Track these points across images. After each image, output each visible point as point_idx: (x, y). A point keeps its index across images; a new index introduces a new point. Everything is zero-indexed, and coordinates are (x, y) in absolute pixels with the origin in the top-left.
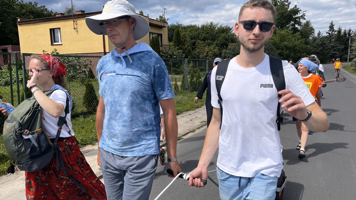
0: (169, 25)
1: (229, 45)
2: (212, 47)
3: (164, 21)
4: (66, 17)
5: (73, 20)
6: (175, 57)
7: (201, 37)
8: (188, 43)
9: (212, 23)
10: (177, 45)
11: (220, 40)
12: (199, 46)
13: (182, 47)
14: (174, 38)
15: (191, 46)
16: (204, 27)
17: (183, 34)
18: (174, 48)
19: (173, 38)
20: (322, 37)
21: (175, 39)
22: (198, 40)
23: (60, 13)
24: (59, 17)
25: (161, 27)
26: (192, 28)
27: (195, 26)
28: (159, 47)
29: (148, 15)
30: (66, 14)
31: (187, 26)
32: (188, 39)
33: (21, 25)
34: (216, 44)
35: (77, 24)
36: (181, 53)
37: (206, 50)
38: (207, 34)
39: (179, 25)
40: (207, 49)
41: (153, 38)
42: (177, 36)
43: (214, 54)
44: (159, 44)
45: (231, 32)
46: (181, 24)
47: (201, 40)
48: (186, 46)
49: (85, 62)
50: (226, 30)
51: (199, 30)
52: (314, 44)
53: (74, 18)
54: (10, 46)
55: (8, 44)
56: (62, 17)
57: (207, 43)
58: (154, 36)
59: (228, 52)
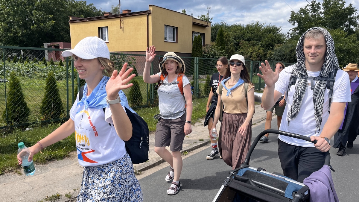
0: (213, 25)
1: (275, 46)
2: (256, 48)
3: (207, 20)
4: (114, 16)
5: (119, 19)
6: (218, 57)
7: (246, 37)
8: (232, 43)
9: (257, 23)
10: (220, 45)
11: (266, 40)
12: (243, 46)
13: (224, 47)
15: (234, 46)
16: (249, 26)
17: (226, 34)
18: (217, 48)
19: (216, 38)
21: (218, 38)
22: (242, 40)
23: (108, 12)
24: (107, 17)
25: (204, 27)
26: (237, 28)
27: (240, 26)
28: (201, 47)
29: (192, 14)
30: (113, 14)
31: (232, 26)
32: (231, 39)
33: (72, 24)
34: (261, 45)
35: (123, 23)
36: (224, 53)
37: (250, 50)
38: (252, 33)
39: (223, 24)
41: (196, 37)
42: (220, 36)
43: (258, 55)
44: (202, 44)
45: (278, 32)
46: (225, 24)
47: (245, 41)
48: (229, 47)
49: (130, 60)
50: (272, 30)
51: (244, 30)
53: (121, 17)
54: (62, 43)
55: (60, 41)
56: (110, 16)
57: (251, 43)
58: (197, 35)
59: (273, 53)
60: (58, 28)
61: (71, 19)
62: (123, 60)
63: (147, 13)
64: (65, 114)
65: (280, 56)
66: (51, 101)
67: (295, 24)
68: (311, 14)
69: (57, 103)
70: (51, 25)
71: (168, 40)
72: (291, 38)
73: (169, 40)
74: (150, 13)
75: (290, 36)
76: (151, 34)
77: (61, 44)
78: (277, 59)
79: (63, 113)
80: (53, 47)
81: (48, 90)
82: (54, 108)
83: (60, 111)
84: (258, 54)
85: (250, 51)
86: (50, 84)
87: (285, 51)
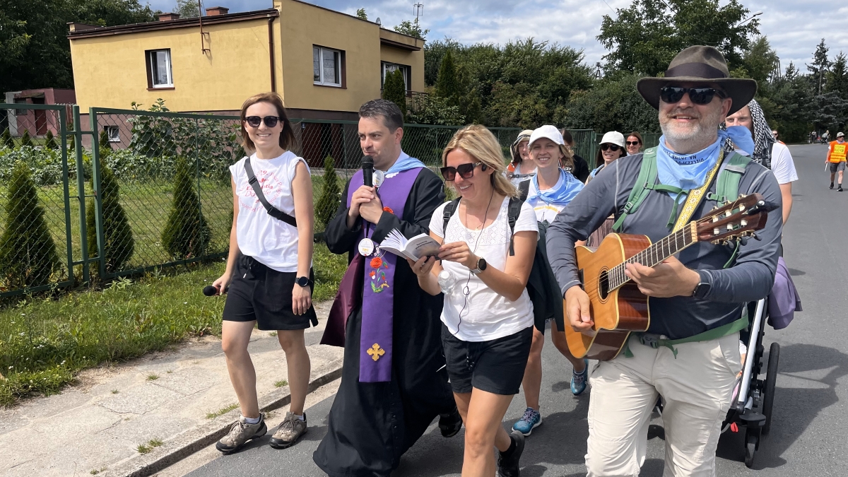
0: (429, 45)
1: (572, 95)
2: (529, 100)
3: (416, 35)
4: (184, 22)
5: (199, 29)
6: (442, 121)
7: (507, 74)
8: (474, 89)
9: (530, 41)
10: (446, 94)
11: (551, 81)
12: (500, 95)
13: (457, 99)
14: (439, 75)
15: (480, 96)
16: (511, 49)
17: (461, 66)
18: (439, 100)
19: (436, 76)
20: (797, 78)
21: (441, 78)
22: (498, 81)
23: (168, 12)
24: (167, 24)
25: (407, 50)
26: (484, 53)
27: (489, 48)
28: (404, 99)
29: (378, 19)
30: (181, 17)
31: (472, 48)
32: (473, 79)
33: (77, 42)
34: (541, 92)
35: (209, 41)
36: (456, 112)
37: (517, 105)
39: (452, 44)
40: (517, 103)
41: (389, 75)
42: (446, 71)
43: (535, 116)
44: (404, 91)
45: (576, 64)
46: (457, 43)
47: (506, 82)
48: (468, 97)
49: (230, 132)
50: (564, 59)
51: (499, 57)
52: (779, 96)
53: (203, 26)
54: (52, 90)
55: (47, 87)
56: (174, 23)
57: (518, 88)
58: (393, 70)
59: (567, 111)
60: (41, 52)
61: (72, 29)
62: (214, 132)
63: (269, 16)
64: (63, 273)
65: (584, 118)
66: (24, 239)
67: (613, 44)
68: (646, 21)
69: (41, 244)
70: (22, 45)
71: (323, 82)
72: (606, 77)
73: (325, 81)
74: (277, 17)
75: (602, 72)
76: (281, 68)
77: (50, 94)
78: (576, 125)
79: (59, 269)
80: (28, 102)
81: (14, 211)
82: (31, 257)
83: (49, 266)
84: (534, 113)
85: (516, 107)
86: (19, 196)
87: (594, 108)
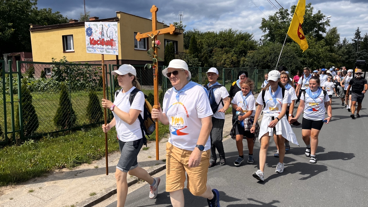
0: (186, 32)
1: (248, 52)
2: (229, 55)
3: (181, 28)
4: (79, 23)
6: (191, 65)
7: (219, 44)
8: (205, 51)
9: (230, 30)
10: (193, 53)
11: (238, 47)
12: (217, 53)
13: (198, 55)
14: (190, 45)
15: (208, 54)
16: (222, 33)
17: (199, 41)
18: (190, 55)
20: (348, 45)
22: (215, 47)
23: (74, 20)
24: (72, 24)
25: (176, 34)
26: (210, 35)
27: (213, 33)
28: (174, 55)
31: (205, 33)
32: (205, 47)
34: (235, 51)
36: (197, 61)
37: (224, 57)
38: (225, 40)
39: (196, 32)
41: (167, 45)
42: (193, 43)
45: (250, 39)
47: (219, 48)
48: (202, 54)
49: (96, 70)
51: (217, 37)
52: (340, 52)
56: (75, 24)
57: (225, 50)
58: (170, 43)
59: (246, 59)
60: (19, 36)
61: (31, 27)
63: (115, 20)
65: (253, 63)
67: (266, 30)
68: (280, 21)
70: (11, 34)
72: (264, 45)
73: (139, 48)
74: (118, 21)
76: (120, 42)
77: (22, 54)
79: (1, 135)
84: (232, 61)
87: (258, 58)
